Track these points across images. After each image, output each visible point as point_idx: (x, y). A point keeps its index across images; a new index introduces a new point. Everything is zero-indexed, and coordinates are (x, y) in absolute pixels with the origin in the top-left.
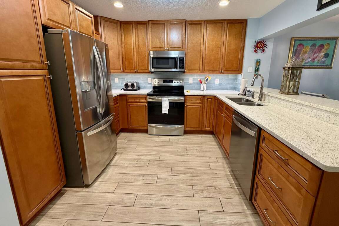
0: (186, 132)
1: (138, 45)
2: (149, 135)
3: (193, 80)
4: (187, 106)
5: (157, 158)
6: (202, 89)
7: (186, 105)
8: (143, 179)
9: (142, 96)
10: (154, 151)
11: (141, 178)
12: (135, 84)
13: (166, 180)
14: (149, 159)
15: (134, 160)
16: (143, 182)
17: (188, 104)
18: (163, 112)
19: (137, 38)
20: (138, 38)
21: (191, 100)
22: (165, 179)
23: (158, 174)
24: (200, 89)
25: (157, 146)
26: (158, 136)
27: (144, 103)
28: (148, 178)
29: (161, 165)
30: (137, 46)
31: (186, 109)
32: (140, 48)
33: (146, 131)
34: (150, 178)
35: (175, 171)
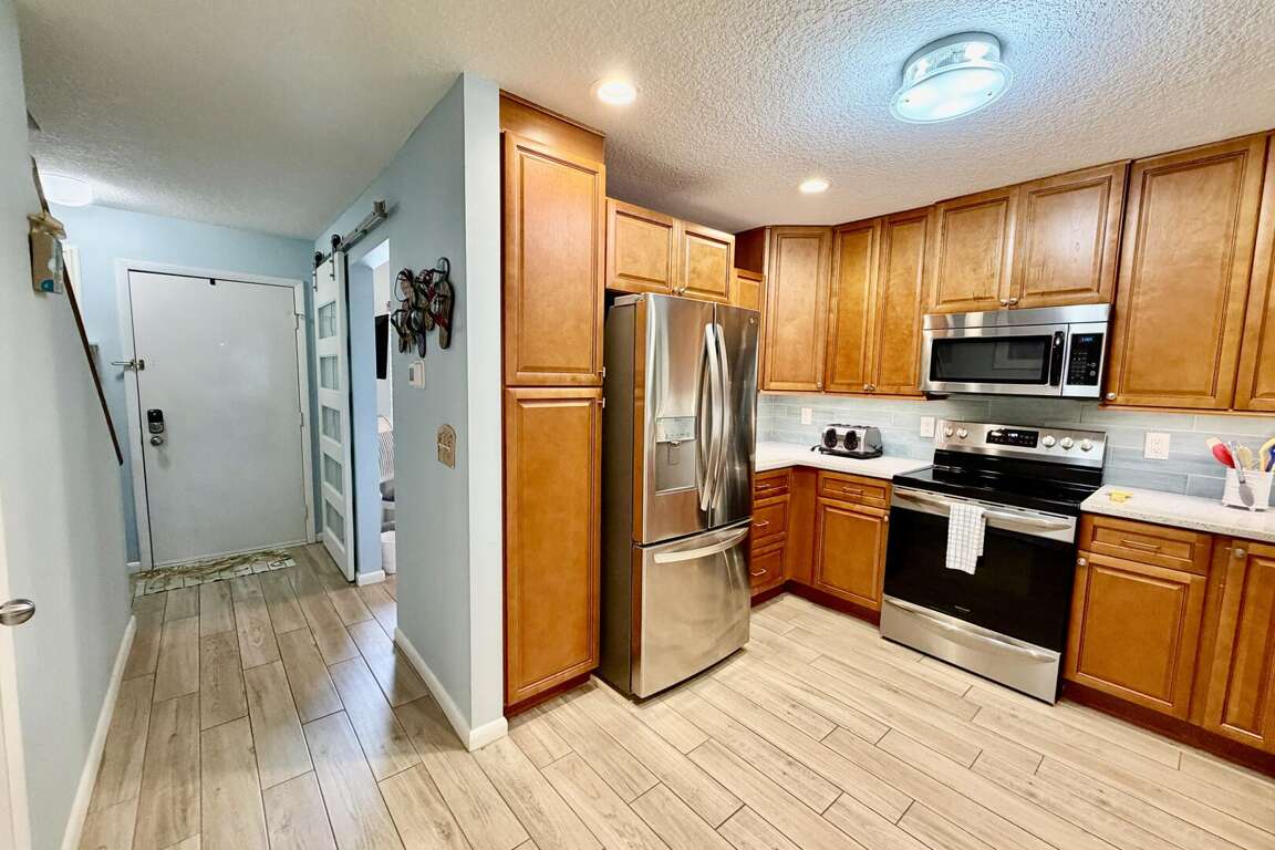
0: (1068, 691)
1: (887, 298)
2: (884, 638)
3: (1172, 444)
4: (1091, 565)
5: (874, 734)
6: (1232, 495)
7: (1082, 562)
8: (785, 773)
9: (873, 482)
10: (876, 702)
11: (781, 765)
12: (861, 434)
13: (868, 827)
14: (837, 718)
15: (786, 697)
16: (780, 781)
17: (1094, 558)
18: (950, 564)
19: (884, 273)
20: (889, 271)
21: (1123, 544)
22: (864, 823)
23: (846, 787)
24: (1216, 494)
25: (896, 692)
26: (919, 656)
27: (876, 509)
28: (803, 779)
29: (875, 766)
30: (881, 301)
31: (1082, 578)
32: (894, 308)
33: (873, 618)
34: (810, 784)
35: (920, 818)
